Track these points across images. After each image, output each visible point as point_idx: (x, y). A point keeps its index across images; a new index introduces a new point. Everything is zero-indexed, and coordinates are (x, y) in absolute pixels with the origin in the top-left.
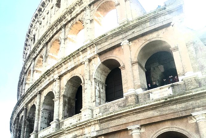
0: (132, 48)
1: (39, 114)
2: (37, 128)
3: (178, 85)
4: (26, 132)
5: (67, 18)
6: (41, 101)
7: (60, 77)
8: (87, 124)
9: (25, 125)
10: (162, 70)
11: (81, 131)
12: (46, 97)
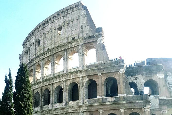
0: (102, 77)
1: (53, 95)
2: (52, 102)
3: (117, 97)
4: (43, 102)
5: (68, 45)
6: (54, 88)
7: (66, 81)
8: (82, 106)
9: (42, 98)
10: (112, 83)
11: (79, 108)
12: (56, 87)
